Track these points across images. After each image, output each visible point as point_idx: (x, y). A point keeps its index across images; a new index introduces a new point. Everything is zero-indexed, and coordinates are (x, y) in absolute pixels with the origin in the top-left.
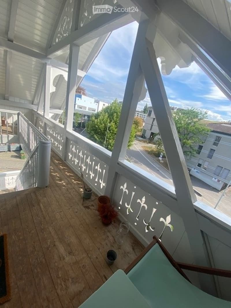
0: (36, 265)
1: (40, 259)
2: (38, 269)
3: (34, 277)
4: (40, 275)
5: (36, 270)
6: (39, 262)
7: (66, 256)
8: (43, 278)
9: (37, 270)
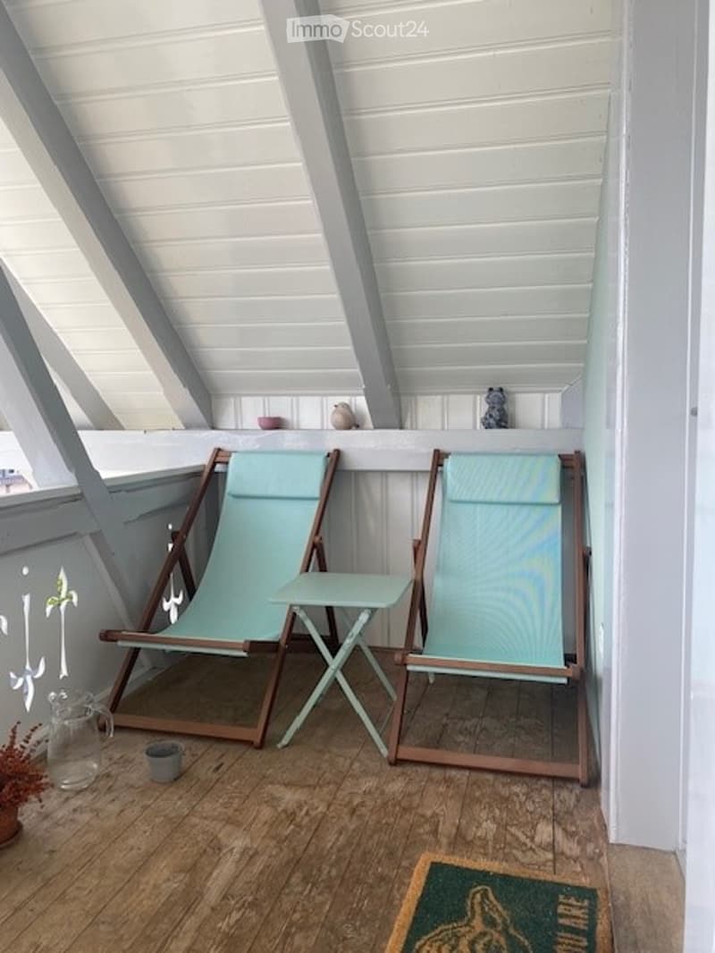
0: (322, 885)
1: (301, 893)
2: (326, 872)
3: (350, 862)
4: (334, 857)
5: (334, 873)
6: (310, 886)
7: (235, 851)
8: (331, 848)
9: (329, 872)
